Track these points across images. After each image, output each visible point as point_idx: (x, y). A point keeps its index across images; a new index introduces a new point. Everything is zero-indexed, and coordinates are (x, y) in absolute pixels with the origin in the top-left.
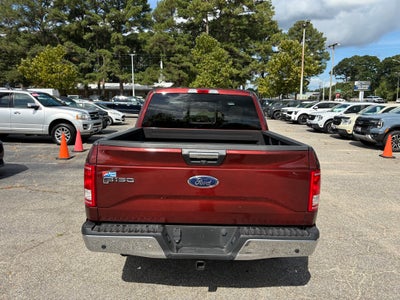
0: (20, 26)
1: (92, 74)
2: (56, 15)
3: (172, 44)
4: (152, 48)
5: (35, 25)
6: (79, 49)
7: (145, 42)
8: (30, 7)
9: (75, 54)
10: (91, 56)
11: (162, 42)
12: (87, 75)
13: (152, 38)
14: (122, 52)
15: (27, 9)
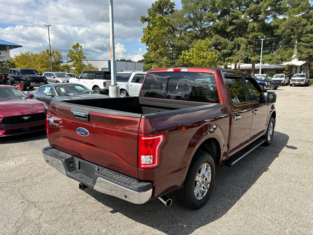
0: (187, 28)
1: (230, 58)
2: (209, 17)
3: (305, 25)
4: (283, 32)
5: (196, 26)
6: (222, 40)
7: (277, 27)
8: (194, 14)
9: (220, 44)
10: (230, 44)
11: (293, 25)
12: (227, 59)
13: (284, 23)
14: (256, 38)
15: (192, 16)
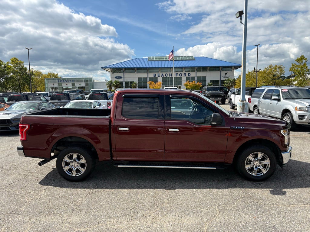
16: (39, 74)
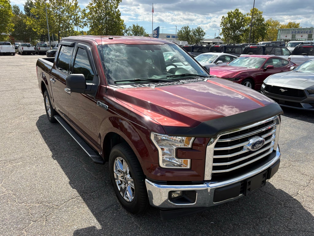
16: (276, 24)
